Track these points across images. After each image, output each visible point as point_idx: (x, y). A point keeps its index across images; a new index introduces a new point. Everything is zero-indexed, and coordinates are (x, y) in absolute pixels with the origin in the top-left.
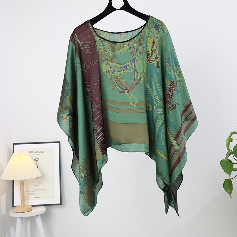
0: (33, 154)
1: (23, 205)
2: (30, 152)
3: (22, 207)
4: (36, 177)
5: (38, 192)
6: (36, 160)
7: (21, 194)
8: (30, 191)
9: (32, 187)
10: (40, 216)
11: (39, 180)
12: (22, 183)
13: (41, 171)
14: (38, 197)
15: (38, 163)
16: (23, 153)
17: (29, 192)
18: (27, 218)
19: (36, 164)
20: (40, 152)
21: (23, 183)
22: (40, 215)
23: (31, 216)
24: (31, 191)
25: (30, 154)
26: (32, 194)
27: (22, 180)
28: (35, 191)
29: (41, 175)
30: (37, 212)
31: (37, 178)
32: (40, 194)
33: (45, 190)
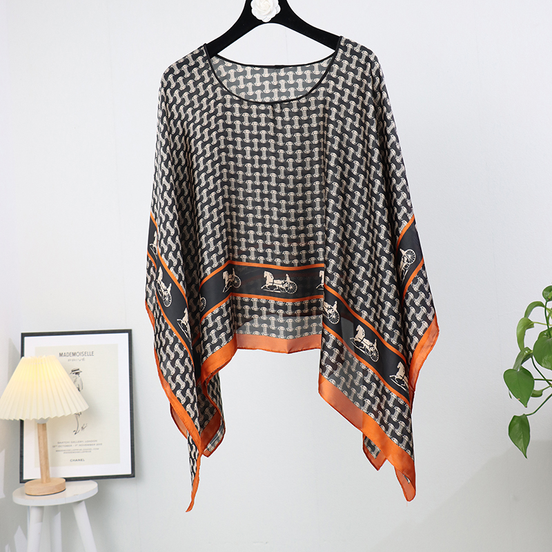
0: (69, 358)
1: (44, 478)
2: (61, 355)
3: (42, 482)
4: (76, 412)
5: (80, 448)
6: (76, 372)
7: (40, 452)
8: (60, 444)
9: (66, 436)
10: (83, 502)
11: (81, 420)
12: (42, 425)
13: (87, 399)
14: (80, 458)
15: (81, 380)
16: (44, 356)
17: (59, 446)
18: (55, 508)
19: (75, 382)
20: (84, 354)
21: (44, 425)
22: (85, 500)
23: (64, 503)
24: (64, 444)
25: (61, 357)
26: (65, 452)
27: (42, 418)
28: (73, 444)
29: (87, 407)
30: (77, 495)
31: (78, 415)
32: (86, 451)
33: (96, 443)
